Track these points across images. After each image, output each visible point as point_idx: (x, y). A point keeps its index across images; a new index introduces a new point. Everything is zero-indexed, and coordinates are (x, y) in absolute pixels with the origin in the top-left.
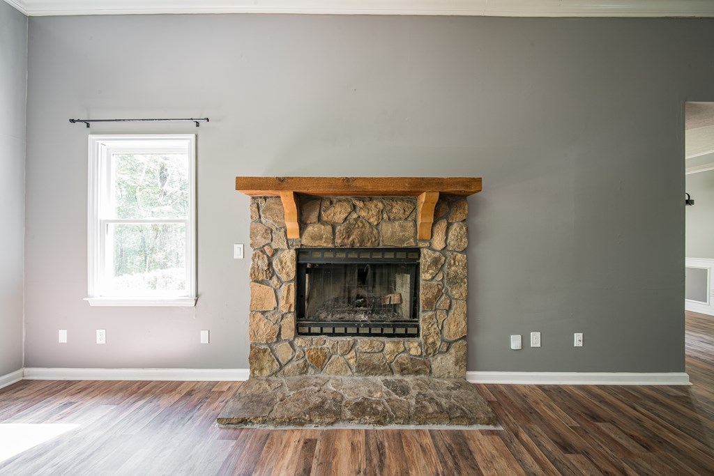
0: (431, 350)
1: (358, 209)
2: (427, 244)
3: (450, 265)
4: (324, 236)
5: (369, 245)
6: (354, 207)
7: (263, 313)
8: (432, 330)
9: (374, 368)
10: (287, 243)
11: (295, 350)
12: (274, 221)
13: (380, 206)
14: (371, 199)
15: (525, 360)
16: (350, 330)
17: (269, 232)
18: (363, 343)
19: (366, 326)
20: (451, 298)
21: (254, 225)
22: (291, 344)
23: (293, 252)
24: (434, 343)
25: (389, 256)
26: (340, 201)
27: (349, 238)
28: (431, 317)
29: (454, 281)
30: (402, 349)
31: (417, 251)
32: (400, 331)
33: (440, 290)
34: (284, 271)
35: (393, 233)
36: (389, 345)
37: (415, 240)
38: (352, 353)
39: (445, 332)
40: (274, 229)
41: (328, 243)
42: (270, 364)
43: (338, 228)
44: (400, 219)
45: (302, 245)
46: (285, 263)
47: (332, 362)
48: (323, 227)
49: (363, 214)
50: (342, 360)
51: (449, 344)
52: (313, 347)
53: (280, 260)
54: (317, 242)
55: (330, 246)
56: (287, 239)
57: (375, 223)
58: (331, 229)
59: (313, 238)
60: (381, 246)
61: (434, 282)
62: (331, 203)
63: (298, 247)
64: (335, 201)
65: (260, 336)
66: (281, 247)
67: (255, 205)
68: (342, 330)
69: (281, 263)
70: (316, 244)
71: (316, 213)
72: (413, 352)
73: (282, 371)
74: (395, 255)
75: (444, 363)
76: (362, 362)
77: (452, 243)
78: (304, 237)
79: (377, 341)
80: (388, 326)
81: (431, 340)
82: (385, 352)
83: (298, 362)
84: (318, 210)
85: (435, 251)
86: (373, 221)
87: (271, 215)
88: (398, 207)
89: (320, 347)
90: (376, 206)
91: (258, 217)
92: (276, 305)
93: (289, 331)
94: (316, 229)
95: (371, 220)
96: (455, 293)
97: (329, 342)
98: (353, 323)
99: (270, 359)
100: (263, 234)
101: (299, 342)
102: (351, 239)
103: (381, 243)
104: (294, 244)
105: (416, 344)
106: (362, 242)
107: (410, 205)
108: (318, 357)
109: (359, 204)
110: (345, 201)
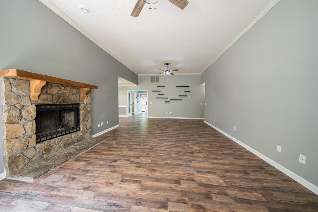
0: (84, 133)
1: (62, 90)
2: (82, 102)
3: (88, 108)
4: (49, 99)
5: (66, 103)
6: (61, 89)
7: (17, 138)
8: (84, 127)
9: (69, 144)
10: (31, 102)
11: (36, 150)
12: (23, 92)
13: (70, 89)
14: (66, 87)
15: (102, 129)
16: (59, 135)
17: (19, 97)
18: (65, 138)
19: (64, 131)
20: (88, 117)
21: (8, 93)
22: (34, 148)
23: (34, 107)
24: (85, 131)
25: (71, 106)
26: (55, 86)
27: (59, 100)
28: (84, 123)
29: (89, 112)
30: (77, 135)
31: (79, 104)
32: (75, 130)
33: (86, 115)
34: (30, 115)
35: (74, 99)
36: (73, 135)
37: (79, 101)
38: (62, 142)
39: (87, 127)
40: (22, 96)
41: (51, 102)
42: (23, 161)
43: (54, 96)
44: (75, 94)
45: (38, 103)
46: (30, 112)
47: (54, 148)
48: (48, 96)
49: (64, 92)
50: (58, 146)
51: (88, 129)
52: (46, 145)
53: (27, 110)
54: (46, 102)
55: (51, 103)
56: (30, 100)
57: (68, 95)
58: (52, 97)
59: (44, 100)
60: (70, 103)
61: (85, 113)
62: (52, 86)
63: (37, 104)
64: (53, 86)
65: (16, 150)
66: (27, 104)
67: (8, 82)
68: (55, 136)
69: (28, 112)
70: (45, 103)
71: (46, 90)
72: (80, 135)
73: (30, 162)
74: (73, 106)
75: (87, 135)
76: (65, 144)
77: (88, 102)
78: (39, 100)
79: (69, 135)
80: (71, 130)
81: (84, 130)
82: (72, 137)
83: (39, 154)
84: (46, 88)
85: (84, 104)
86: (67, 94)
87: (21, 89)
88: (74, 90)
89: (49, 144)
90: (68, 89)
91: (11, 88)
92: (25, 132)
93: (33, 142)
94: (45, 96)
95: (66, 94)
96: (89, 115)
97: (52, 141)
98: (59, 132)
99: (23, 158)
100: (16, 98)
101: (39, 145)
102: (60, 100)
103: (70, 102)
104: (35, 103)
105: (81, 132)
106: (64, 102)
107: (78, 90)
108: (48, 148)
109: (62, 88)
110: (57, 86)
